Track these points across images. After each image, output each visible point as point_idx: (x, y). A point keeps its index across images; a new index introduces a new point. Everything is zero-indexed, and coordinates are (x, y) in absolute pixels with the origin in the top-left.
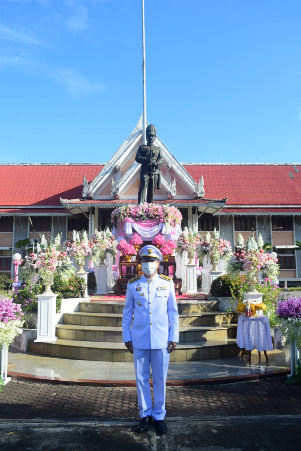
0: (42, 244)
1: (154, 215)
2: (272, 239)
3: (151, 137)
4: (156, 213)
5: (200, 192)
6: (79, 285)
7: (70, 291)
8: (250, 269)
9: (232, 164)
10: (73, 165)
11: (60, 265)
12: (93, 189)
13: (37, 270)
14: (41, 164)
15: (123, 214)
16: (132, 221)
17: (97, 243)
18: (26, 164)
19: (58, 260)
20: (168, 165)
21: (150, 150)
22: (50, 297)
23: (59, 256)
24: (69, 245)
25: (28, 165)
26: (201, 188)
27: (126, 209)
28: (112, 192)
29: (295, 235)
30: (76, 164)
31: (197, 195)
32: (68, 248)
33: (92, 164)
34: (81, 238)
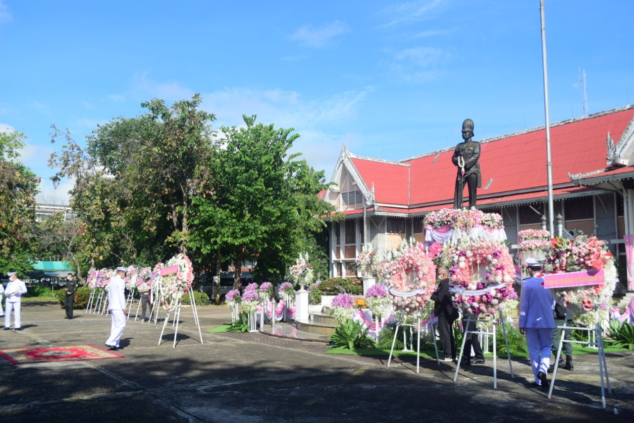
4: (448, 219)
12: (621, 152)
16: (431, 228)
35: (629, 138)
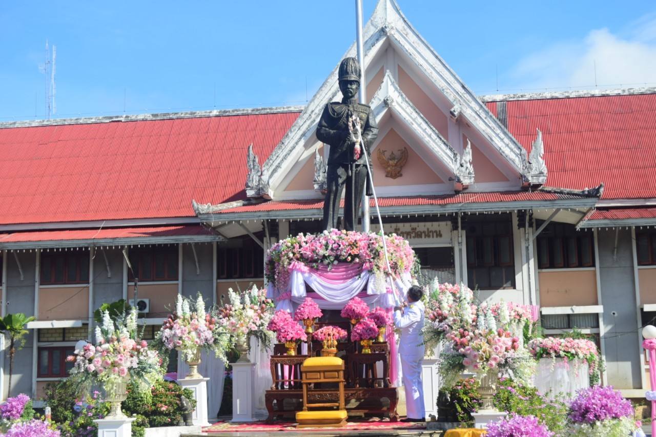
0: (104, 327)
1: (350, 255)
3: (349, 86)
4: (355, 251)
5: (533, 172)
6: (178, 402)
7: (161, 413)
8: (476, 366)
9: (632, 91)
10: (227, 114)
11: (135, 366)
12: (270, 177)
13: (95, 374)
14: (153, 115)
15: (287, 254)
16: (306, 269)
17: (231, 318)
18: (117, 117)
19: (132, 356)
20: (452, 110)
21: (345, 115)
22: (118, 424)
23: (133, 349)
24: (168, 325)
25: (123, 119)
26: (538, 162)
27: (292, 245)
28: (315, 181)
30: (236, 113)
31: (527, 180)
32: (168, 331)
33: (275, 111)
34: (194, 309)
35: (285, 158)
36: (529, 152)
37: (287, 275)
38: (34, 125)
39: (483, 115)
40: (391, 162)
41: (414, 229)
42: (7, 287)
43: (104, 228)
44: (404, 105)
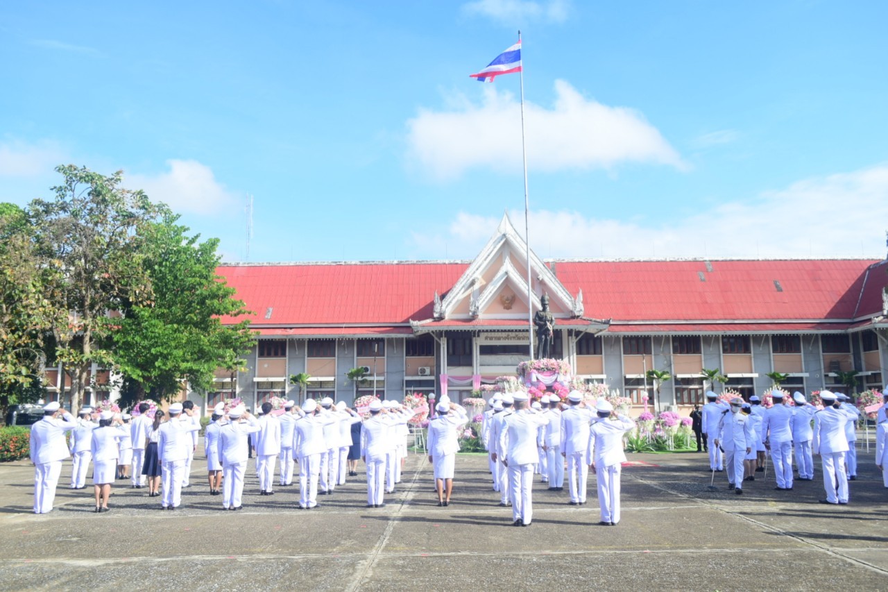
2: (673, 366)
3: (544, 306)
5: (578, 309)
9: (620, 259)
12: (447, 307)
21: (544, 315)
25: (343, 264)
26: (579, 304)
28: (470, 310)
29: (703, 359)
31: (574, 313)
33: (429, 263)
35: (454, 297)
36: (575, 298)
37: (530, 374)
38: (291, 264)
39: (553, 280)
40: (507, 302)
41: (517, 336)
42: (289, 358)
43: (345, 327)
44: (516, 274)
